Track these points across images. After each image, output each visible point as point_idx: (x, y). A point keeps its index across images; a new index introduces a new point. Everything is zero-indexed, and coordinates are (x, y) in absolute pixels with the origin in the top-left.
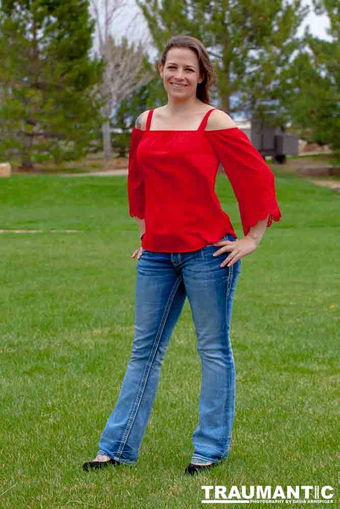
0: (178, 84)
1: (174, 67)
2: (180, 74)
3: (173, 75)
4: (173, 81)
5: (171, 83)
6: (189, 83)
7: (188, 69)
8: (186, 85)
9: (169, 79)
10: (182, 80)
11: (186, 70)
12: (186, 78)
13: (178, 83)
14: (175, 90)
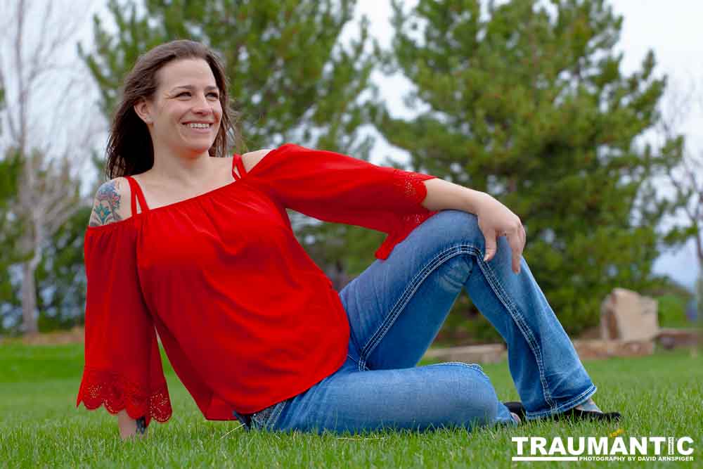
0: (201, 122)
1: (186, 94)
3: (190, 107)
4: (189, 118)
6: (216, 118)
8: (211, 124)
11: (207, 96)
12: (212, 109)
13: (202, 119)
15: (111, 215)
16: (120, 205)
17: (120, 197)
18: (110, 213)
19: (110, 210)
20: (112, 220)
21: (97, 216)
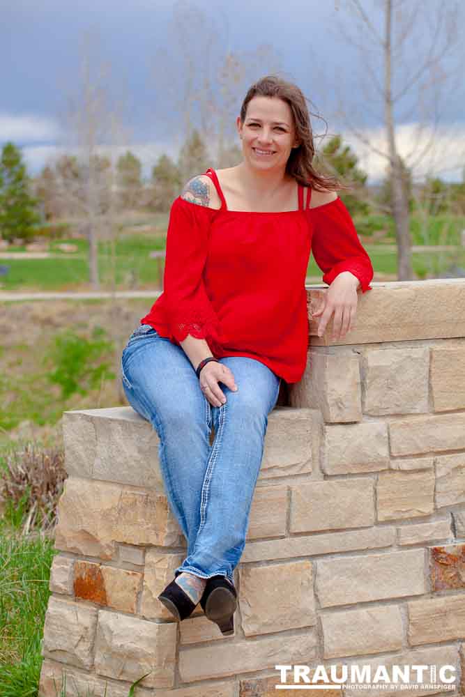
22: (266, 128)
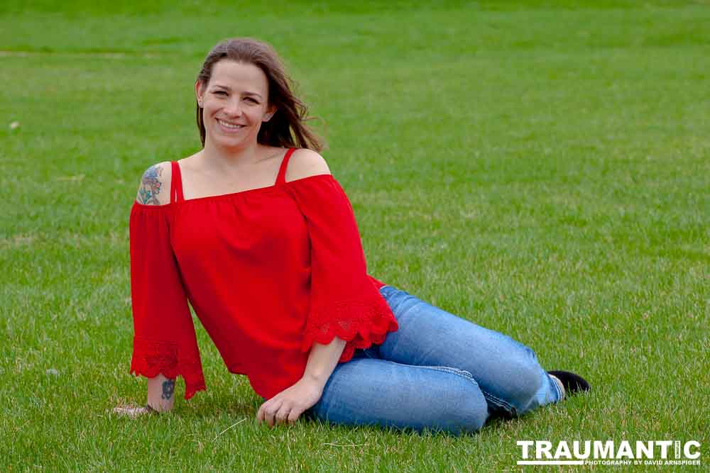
0: (230, 123)
1: (223, 93)
2: (233, 106)
3: (222, 106)
4: (220, 116)
5: (217, 119)
6: (249, 123)
7: (248, 98)
8: (243, 126)
9: (214, 113)
10: (238, 117)
11: (244, 99)
12: (243, 114)
13: (229, 121)
14: (224, 133)
15: (151, 199)
16: (160, 191)
17: (161, 184)
18: (150, 197)
19: (151, 194)
20: (152, 204)
21: (141, 198)
22: (235, 98)
